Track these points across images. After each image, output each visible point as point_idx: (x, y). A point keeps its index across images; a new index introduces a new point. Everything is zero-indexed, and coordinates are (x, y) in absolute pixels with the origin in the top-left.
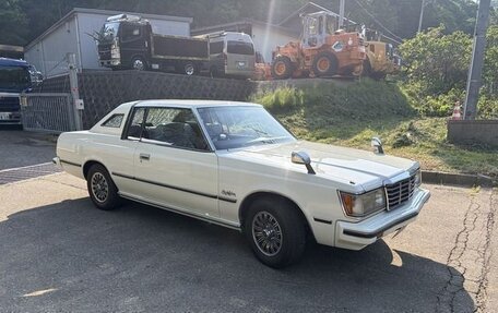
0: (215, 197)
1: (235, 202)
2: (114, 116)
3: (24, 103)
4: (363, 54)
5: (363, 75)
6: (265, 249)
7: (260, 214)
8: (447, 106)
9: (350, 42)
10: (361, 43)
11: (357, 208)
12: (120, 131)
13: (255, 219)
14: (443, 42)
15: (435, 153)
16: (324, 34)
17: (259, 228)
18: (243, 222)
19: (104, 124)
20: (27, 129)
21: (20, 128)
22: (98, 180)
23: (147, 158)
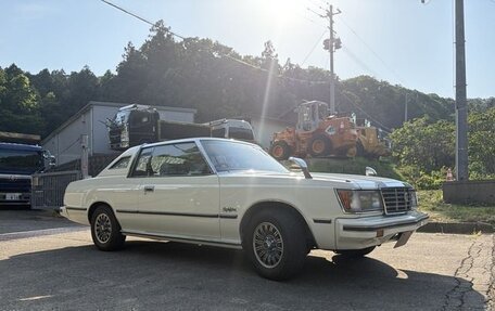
0: (216, 216)
1: (235, 217)
2: (122, 159)
3: (35, 182)
4: (355, 136)
5: (358, 155)
6: (267, 263)
7: (260, 227)
8: (440, 180)
9: (342, 126)
10: (352, 126)
11: (355, 204)
12: (127, 170)
13: (257, 233)
14: (429, 129)
15: (433, 209)
16: (318, 120)
17: (260, 242)
18: (243, 239)
19: (112, 167)
20: (35, 207)
21: (28, 208)
22: (102, 221)
23: (150, 190)
